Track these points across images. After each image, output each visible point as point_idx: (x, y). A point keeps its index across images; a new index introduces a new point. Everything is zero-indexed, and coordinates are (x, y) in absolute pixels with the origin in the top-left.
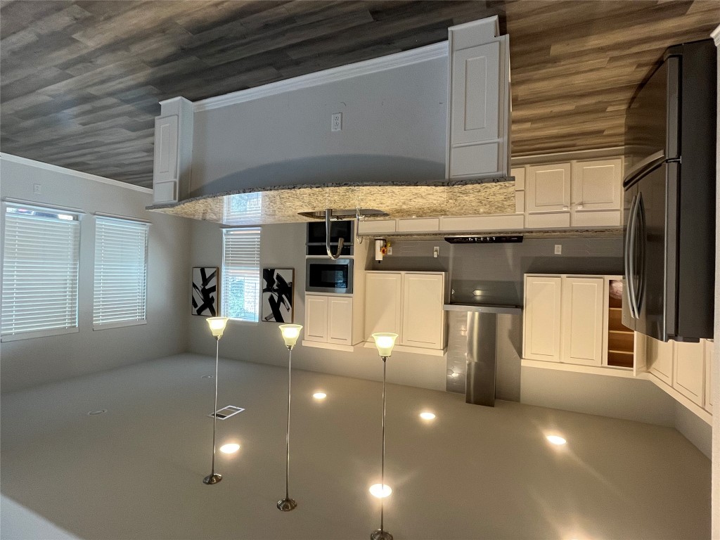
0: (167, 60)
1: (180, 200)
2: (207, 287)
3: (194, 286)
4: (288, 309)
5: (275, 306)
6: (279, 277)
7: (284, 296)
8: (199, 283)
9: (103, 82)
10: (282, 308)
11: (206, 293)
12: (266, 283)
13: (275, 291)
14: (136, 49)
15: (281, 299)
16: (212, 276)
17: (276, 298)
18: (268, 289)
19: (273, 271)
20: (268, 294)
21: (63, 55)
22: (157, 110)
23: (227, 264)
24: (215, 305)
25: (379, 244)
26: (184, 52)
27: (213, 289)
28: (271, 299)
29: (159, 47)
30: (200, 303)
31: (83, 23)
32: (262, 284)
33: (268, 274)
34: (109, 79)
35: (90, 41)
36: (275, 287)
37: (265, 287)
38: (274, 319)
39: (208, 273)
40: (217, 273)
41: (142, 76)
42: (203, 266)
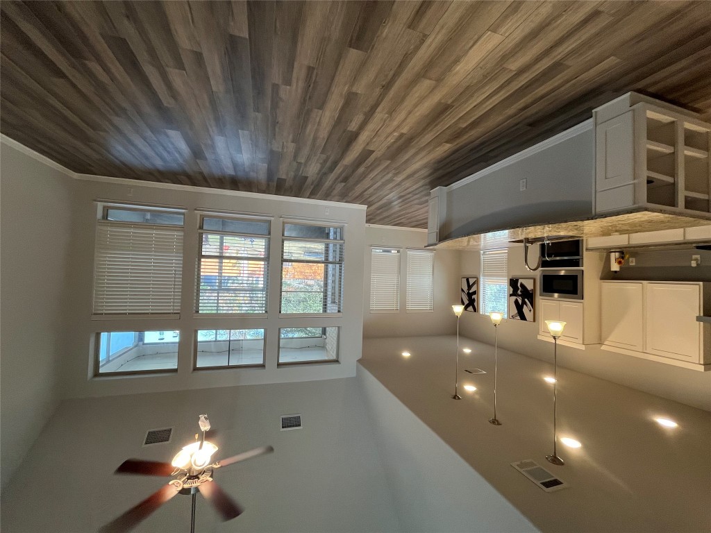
0: (430, 175)
1: (440, 241)
2: (470, 292)
3: (462, 290)
4: (530, 311)
5: (519, 308)
6: (522, 285)
7: (526, 300)
8: (465, 288)
9: (406, 190)
10: (525, 310)
11: (470, 295)
12: (512, 289)
13: (519, 296)
14: (416, 176)
15: (524, 303)
16: (474, 284)
17: (520, 302)
18: (514, 294)
19: (517, 280)
20: (514, 298)
21: (391, 185)
22: (429, 194)
23: (484, 276)
24: (475, 304)
25: (614, 256)
26: (436, 170)
27: (474, 293)
28: (516, 302)
29: (425, 172)
30: (466, 302)
31: (396, 175)
32: (509, 290)
33: (513, 283)
34: (408, 188)
35: (399, 179)
36: (519, 292)
37: (511, 293)
38: (518, 318)
39: (471, 281)
40: (477, 282)
41: (420, 184)
42: (468, 277)
